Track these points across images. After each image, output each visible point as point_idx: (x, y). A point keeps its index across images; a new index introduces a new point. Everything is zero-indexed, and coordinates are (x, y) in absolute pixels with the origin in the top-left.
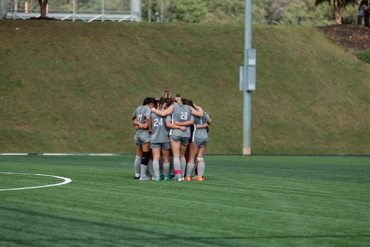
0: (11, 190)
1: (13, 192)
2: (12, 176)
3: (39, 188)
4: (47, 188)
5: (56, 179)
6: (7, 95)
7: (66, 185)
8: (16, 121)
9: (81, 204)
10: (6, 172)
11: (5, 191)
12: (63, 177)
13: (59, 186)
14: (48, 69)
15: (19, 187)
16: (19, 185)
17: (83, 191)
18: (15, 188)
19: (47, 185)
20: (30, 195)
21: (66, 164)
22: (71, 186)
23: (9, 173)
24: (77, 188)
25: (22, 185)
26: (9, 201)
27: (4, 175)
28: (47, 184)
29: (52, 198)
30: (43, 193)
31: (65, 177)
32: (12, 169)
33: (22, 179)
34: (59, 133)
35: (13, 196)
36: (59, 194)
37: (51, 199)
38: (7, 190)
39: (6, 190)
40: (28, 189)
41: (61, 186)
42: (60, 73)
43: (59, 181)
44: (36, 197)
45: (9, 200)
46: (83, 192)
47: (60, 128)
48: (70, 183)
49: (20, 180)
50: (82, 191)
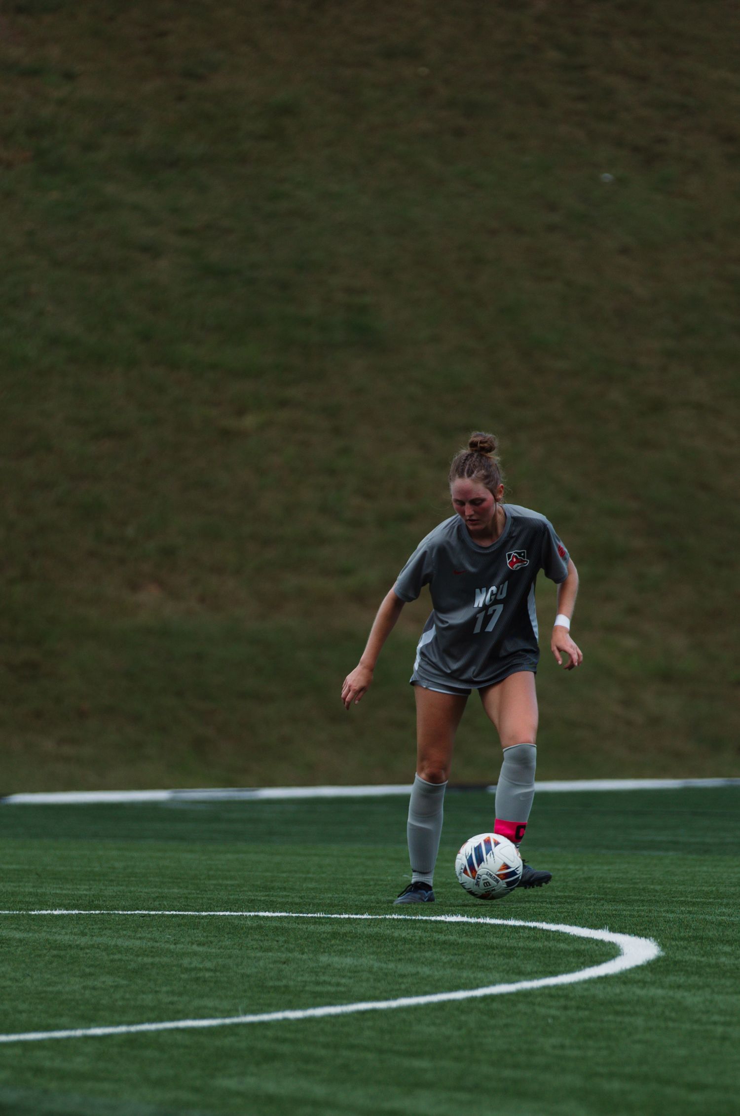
0: (262, 1024)
1: (270, 1033)
2: (279, 929)
3: (442, 1005)
4: (495, 1006)
5: (562, 946)
6: (283, 404)
7: (624, 978)
8: (345, 572)
9: (695, 1097)
10: (253, 905)
11: (223, 1027)
12: (612, 930)
13: (572, 985)
14: (552, 228)
15: (319, 1000)
16: (318, 989)
17: (721, 1012)
18: (292, 1007)
19: (493, 983)
20: (381, 1051)
21: (653, 846)
22: (653, 983)
23: (267, 914)
24: (691, 999)
25: (338, 984)
26: (239, 1094)
27: (233, 928)
28: (497, 976)
29: (516, 1066)
30: (464, 1031)
31: (622, 931)
32: (292, 889)
33: (342, 953)
34: (629, 642)
35: (270, 1057)
36: (567, 1042)
37: (508, 1073)
38: (236, 1020)
39: (228, 1021)
40: (374, 1011)
41: (586, 986)
42: (624, 251)
43: (578, 953)
44: (417, 1063)
45: (231, 1084)
46: (722, 1019)
47: (632, 611)
48: (651, 966)
49: (324, 959)
50: (716, 1018)
